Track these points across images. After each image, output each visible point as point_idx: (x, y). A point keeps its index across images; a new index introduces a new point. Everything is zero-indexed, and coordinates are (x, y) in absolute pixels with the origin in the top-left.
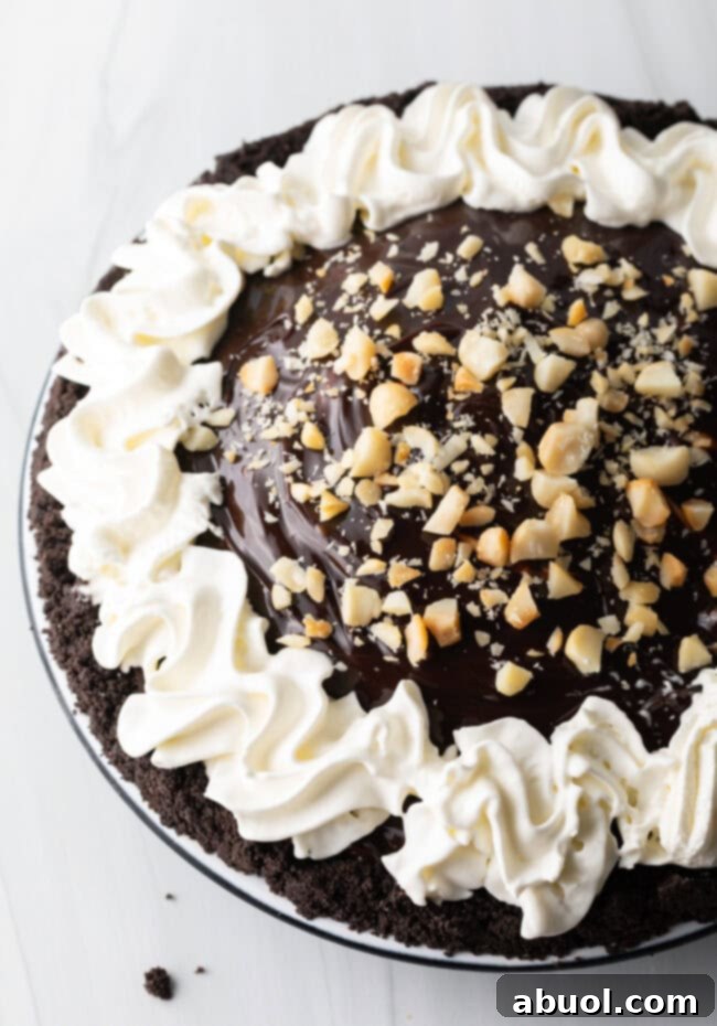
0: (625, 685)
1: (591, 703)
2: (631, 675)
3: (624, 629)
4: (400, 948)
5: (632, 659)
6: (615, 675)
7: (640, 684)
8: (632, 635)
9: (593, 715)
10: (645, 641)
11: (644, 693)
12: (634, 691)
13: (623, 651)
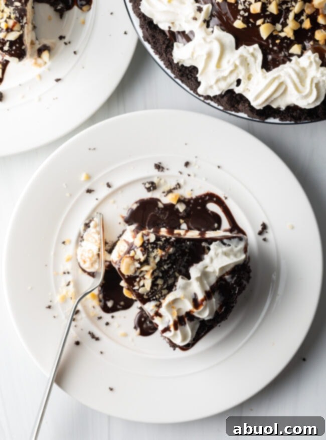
0: (271, 46)
1: (256, 46)
2: (274, 44)
3: (282, 31)
4: (164, 67)
5: (278, 41)
6: (270, 41)
7: (275, 48)
8: (282, 35)
9: (255, 49)
10: (286, 38)
11: (275, 52)
12: (272, 50)
13: (277, 37)
